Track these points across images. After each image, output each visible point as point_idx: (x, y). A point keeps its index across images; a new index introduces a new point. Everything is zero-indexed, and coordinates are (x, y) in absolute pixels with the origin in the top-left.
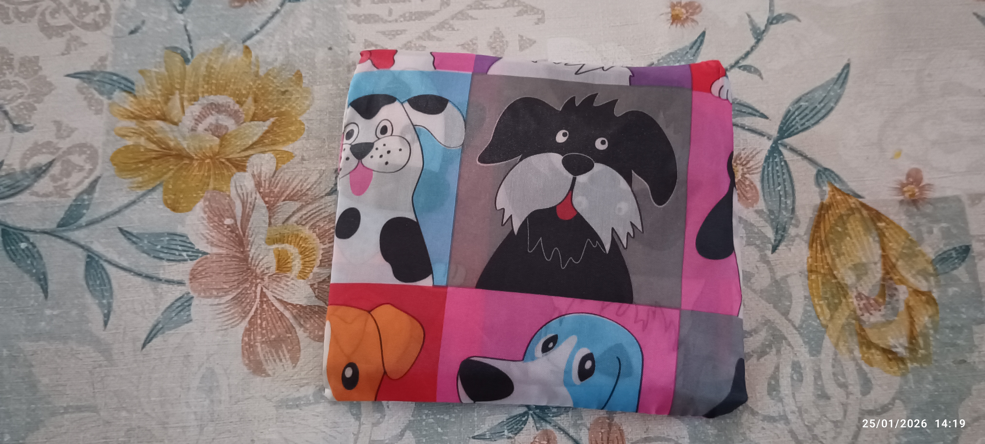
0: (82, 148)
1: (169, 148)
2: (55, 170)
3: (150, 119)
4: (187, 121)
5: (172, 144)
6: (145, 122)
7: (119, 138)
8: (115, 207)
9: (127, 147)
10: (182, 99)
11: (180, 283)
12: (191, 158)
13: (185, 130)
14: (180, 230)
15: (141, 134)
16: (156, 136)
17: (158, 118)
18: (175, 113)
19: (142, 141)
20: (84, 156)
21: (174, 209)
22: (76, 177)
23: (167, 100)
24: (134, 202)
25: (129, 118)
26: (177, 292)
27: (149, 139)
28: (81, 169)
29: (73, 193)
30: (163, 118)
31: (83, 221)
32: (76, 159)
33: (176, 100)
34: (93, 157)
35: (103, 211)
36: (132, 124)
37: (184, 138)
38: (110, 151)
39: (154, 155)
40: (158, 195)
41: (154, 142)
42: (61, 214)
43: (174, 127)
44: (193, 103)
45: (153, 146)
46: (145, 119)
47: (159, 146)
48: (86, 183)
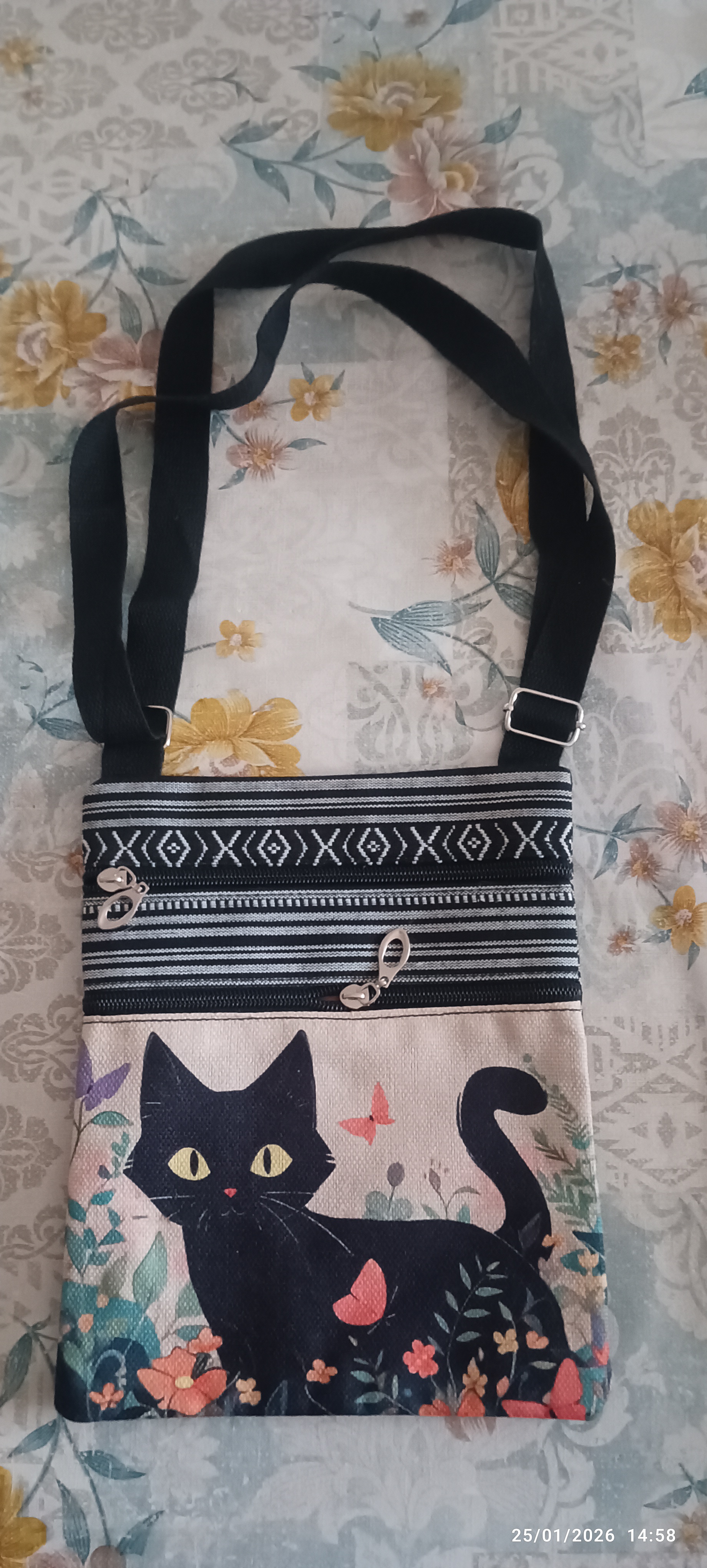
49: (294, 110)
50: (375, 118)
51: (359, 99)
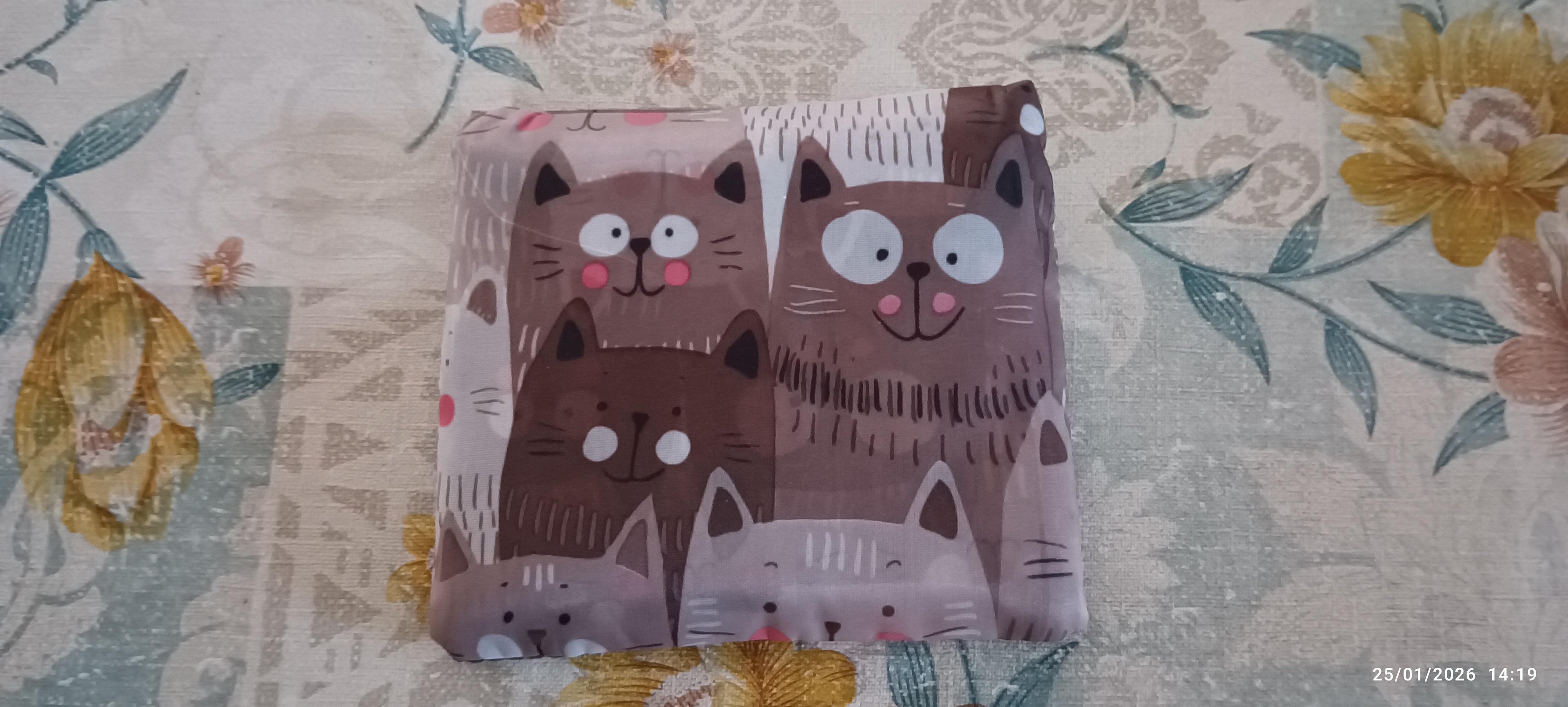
0: (1293, 150)
1: (1428, 163)
2: (1255, 181)
3: (1394, 114)
4: (1454, 124)
5: (1434, 157)
6: (1386, 118)
7: (1348, 140)
8: (1357, 248)
9: (1363, 156)
10: (1439, 88)
11: (1480, 377)
12: (1467, 183)
13: (1452, 137)
14: (1469, 293)
15: (1382, 138)
16: (1407, 142)
17: (1406, 114)
18: (1432, 108)
19: (1386, 148)
20: (1296, 165)
21: (1454, 260)
22: (1287, 196)
23: (1416, 89)
24: (1386, 244)
25: (1360, 109)
26: (1478, 391)
27: (1395, 146)
28: (1295, 184)
29: (1288, 221)
30: (1415, 114)
31: (1311, 265)
32: (1283, 166)
33: (1430, 87)
34: (1311, 167)
35: (1341, 253)
36: (1366, 120)
37: (1452, 149)
38: (1338, 160)
39: (1407, 172)
40: (1423, 235)
41: (1405, 152)
42: (1273, 252)
43: (1434, 131)
44: (1456, 95)
45: (1404, 158)
46: (1386, 114)
47: (1412, 158)
48: (1305, 208)
49: (1265, 143)
50: (1450, 176)
51: (1407, 124)
